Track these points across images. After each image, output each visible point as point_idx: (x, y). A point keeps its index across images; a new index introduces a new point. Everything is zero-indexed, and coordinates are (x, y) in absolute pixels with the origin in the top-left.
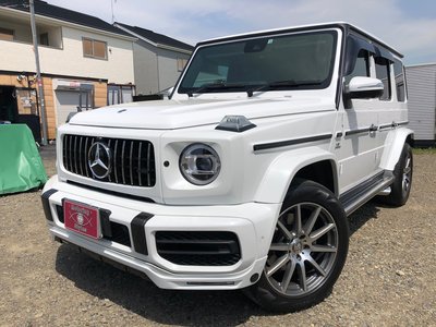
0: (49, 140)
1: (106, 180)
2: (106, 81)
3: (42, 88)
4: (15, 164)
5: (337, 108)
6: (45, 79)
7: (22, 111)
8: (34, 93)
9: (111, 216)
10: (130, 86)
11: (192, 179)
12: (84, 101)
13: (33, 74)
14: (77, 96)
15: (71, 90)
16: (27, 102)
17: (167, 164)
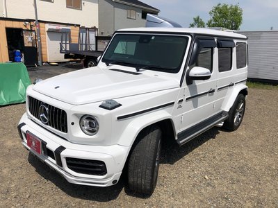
0: (43, 62)
1: (47, 124)
2: (79, 26)
3: (39, 30)
4: (17, 87)
5: (181, 86)
6: (41, 24)
7: (27, 44)
8: (34, 33)
9: (47, 146)
10: (94, 29)
11: (86, 131)
12: (64, 38)
13: (33, 21)
14: (60, 35)
15: (57, 31)
16: (30, 39)
17: (73, 124)
